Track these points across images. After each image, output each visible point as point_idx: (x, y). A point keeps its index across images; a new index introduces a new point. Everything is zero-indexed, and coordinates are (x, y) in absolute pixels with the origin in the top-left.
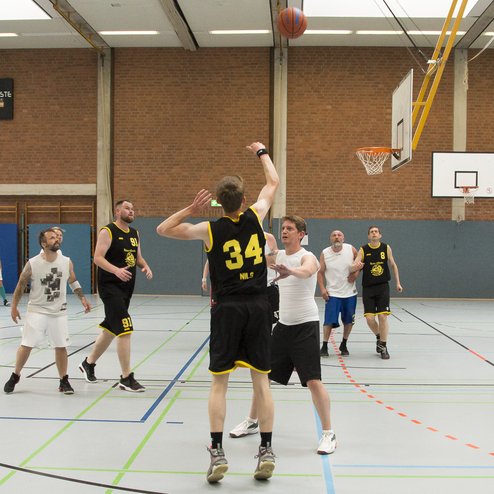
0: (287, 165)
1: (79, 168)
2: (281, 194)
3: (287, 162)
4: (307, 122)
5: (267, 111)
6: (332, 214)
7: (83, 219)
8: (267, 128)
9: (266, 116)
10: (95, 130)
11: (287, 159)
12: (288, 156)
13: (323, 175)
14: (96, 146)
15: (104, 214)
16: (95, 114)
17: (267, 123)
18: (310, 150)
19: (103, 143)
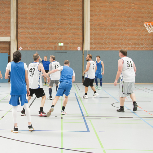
0: (90, 28)
1: (3, 30)
2: (88, 40)
3: (90, 27)
4: (98, 10)
5: (81, 6)
6: (109, 49)
7: (5, 51)
8: (81, 13)
9: (81, 8)
10: (10, 14)
11: (90, 26)
12: (90, 24)
13: (106, 32)
14: (10, 21)
15: (14, 49)
16: (10, 8)
17: (81, 11)
18: (99, 22)
19: (13, 20)
